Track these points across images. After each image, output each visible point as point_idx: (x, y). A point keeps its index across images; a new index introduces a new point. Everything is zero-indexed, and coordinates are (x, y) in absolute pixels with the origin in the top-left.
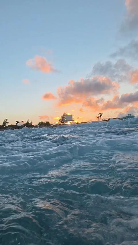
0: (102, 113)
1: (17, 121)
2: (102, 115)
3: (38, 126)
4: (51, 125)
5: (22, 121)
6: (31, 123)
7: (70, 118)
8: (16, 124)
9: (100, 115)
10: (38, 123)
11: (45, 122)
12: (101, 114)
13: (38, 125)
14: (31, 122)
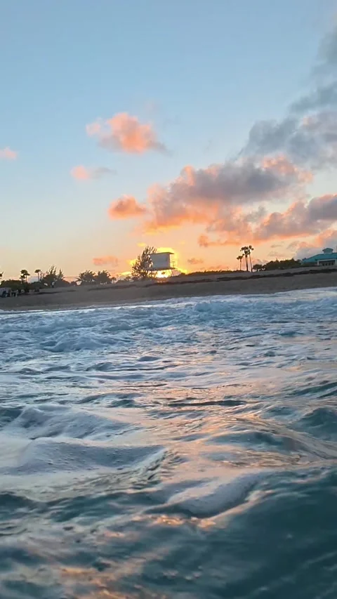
0: (250, 247)
1: (23, 272)
2: (251, 250)
3: (79, 283)
4: (111, 280)
5: (37, 271)
6: (61, 275)
7: (163, 261)
8: (23, 277)
9: (246, 252)
10: (78, 276)
11: (97, 274)
12: (247, 250)
13: (79, 280)
14: (61, 273)
